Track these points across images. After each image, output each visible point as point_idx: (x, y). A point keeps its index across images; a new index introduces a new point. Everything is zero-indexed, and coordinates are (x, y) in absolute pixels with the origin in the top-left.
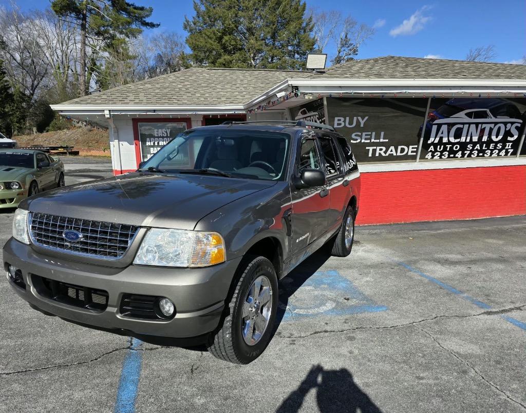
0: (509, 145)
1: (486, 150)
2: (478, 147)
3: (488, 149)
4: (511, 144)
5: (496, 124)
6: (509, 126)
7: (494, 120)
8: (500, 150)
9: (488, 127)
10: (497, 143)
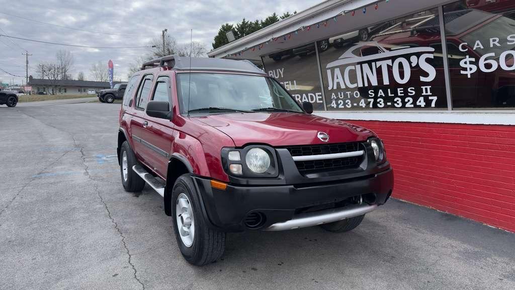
0: (426, 90)
1: (394, 98)
2: (381, 93)
3: (397, 96)
4: (428, 87)
5: (393, 59)
6: (414, 59)
7: (388, 54)
8: (415, 99)
9: (384, 65)
10: (405, 87)
